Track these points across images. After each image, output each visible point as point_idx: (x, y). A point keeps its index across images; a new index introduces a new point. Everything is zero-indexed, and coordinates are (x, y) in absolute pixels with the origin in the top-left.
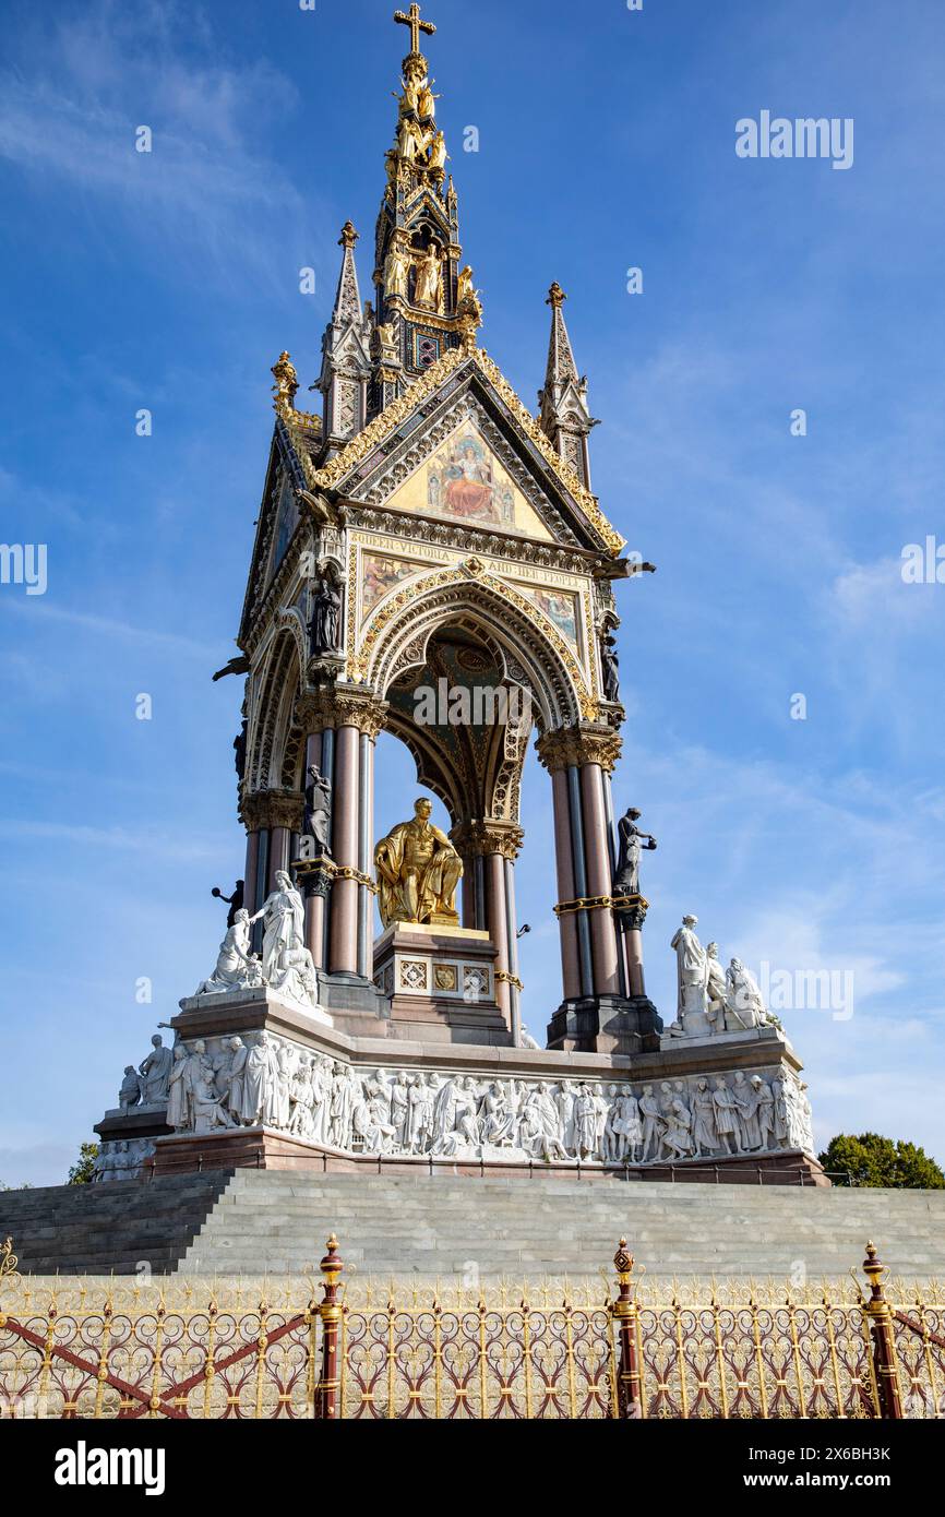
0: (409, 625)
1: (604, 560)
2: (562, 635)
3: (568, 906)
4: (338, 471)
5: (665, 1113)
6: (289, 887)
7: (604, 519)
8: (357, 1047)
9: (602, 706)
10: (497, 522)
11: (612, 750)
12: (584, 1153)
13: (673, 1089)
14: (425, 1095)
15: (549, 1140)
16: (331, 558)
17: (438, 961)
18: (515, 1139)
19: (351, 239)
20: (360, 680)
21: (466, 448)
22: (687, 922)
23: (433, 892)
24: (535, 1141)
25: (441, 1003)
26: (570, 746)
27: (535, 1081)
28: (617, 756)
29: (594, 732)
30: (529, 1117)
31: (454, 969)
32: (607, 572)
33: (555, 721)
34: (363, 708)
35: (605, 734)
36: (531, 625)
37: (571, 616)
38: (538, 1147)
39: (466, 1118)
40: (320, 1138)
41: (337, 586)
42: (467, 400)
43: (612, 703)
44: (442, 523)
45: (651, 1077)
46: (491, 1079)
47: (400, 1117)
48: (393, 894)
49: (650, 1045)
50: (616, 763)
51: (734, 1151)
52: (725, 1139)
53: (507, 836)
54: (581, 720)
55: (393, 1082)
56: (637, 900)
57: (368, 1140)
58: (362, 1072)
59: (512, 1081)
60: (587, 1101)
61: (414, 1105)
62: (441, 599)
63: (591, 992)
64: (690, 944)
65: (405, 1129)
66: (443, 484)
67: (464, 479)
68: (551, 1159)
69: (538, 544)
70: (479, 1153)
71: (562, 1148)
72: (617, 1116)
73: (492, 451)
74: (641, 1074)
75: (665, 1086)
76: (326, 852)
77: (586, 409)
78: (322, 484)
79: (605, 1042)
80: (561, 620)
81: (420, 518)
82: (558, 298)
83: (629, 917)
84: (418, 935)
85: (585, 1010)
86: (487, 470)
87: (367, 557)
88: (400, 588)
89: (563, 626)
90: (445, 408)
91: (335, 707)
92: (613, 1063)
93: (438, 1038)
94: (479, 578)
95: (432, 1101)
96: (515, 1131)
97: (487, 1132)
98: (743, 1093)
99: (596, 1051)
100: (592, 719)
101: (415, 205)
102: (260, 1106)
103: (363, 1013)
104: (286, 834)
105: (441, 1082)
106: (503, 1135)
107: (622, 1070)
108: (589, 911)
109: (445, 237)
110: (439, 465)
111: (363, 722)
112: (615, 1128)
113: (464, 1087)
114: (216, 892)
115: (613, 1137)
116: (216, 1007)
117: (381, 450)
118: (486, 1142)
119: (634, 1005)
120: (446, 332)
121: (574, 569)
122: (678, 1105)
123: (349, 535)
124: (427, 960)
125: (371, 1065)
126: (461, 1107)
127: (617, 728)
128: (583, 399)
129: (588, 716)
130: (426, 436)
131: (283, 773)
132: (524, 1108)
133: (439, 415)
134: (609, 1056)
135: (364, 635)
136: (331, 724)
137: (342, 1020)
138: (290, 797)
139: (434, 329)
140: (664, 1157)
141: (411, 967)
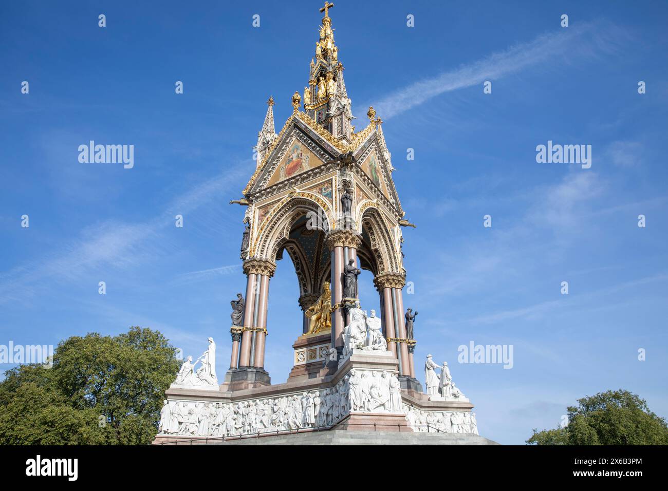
1: (341, 159)
2: (325, 200)
10: (304, 170)
12: (309, 425)
14: (253, 409)
15: (293, 421)
16: (248, 217)
17: (309, 348)
18: (282, 423)
20: (253, 256)
21: (294, 150)
24: (287, 422)
25: (308, 366)
29: (335, 233)
30: (288, 412)
31: (315, 350)
34: (254, 266)
37: (331, 189)
38: (288, 425)
42: (293, 132)
47: (244, 420)
55: (244, 407)
57: (230, 431)
59: (285, 397)
61: (247, 415)
62: (285, 210)
66: (285, 168)
67: (293, 161)
68: (293, 429)
71: (298, 424)
72: (325, 405)
73: (303, 144)
78: (244, 194)
80: (326, 194)
86: (301, 152)
87: (259, 210)
94: (295, 195)
95: (255, 412)
96: (282, 419)
105: (259, 403)
107: (326, 383)
112: (323, 411)
113: (268, 404)
121: (330, 170)
123: (253, 206)
124: (305, 349)
125: (237, 401)
126: (264, 412)
129: (333, 228)
130: (279, 155)
132: (286, 408)
134: (321, 378)
135: (255, 239)
137: (231, 388)
141: (300, 353)
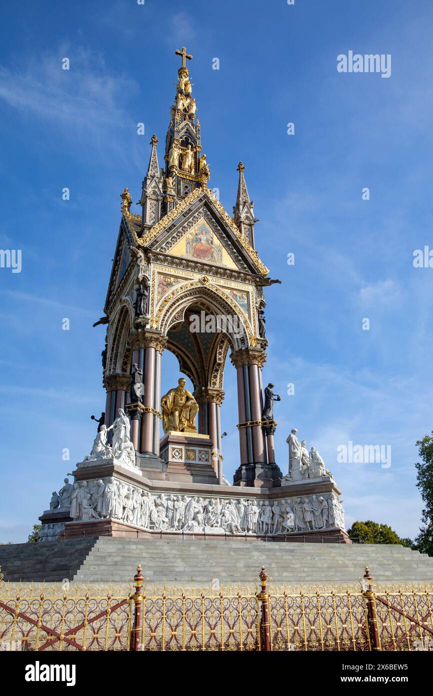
0: (177, 304)
1: (260, 278)
2: (242, 310)
3: (243, 425)
4: (148, 239)
5: (283, 513)
6: (124, 416)
7: (260, 261)
8: (152, 485)
9: (258, 340)
10: (215, 262)
11: (262, 358)
12: (248, 530)
13: (286, 503)
14: (181, 505)
15: (233, 524)
16: (144, 275)
17: (187, 448)
18: (219, 524)
19: (155, 142)
20: (156, 327)
21: (202, 231)
22: (293, 432)
23: (186, 418)
24: (228, 525)
25: (188, 466)
26: (245, 356)
27: (228, 499)
28: (265, 361)
29: (255, 351)
30: (225, 515)
31: (194, 451)
32: (261, 283)
33: (238, 346)
34: (157, 339)
35: (260, 352)
36: (229, 305)
37: (246, 301)
38: (229, 527)
39: (198, 515)
40: (136, 524)
41: (147, 287)
42: (203, 210)
43: (262, 339)
44: (192, 261)
45: (277, 498)
46: (209, 498)
47: (170, 514)
48: (169, 419)
49: (277, 484)
50: (264, 364)
51: (312, 529)
52: (308, 524)
53: (217, 395)
54: (249, 345)
55: (167, 500)
56: (272, 422)
57: (156, 524)
58: (154, 495)
59: (218, 499)
60: (250, 508)
61: (176, 509)
62: (191, 294)
63: (252, 461)
64: (294, 441)
65: (172, 520)
66: (192, 245)
67: (202, 243)
68: (234, 532)
69: (232, 271)
70: (204, 530)
71: (239, 528)
72: (263, 514)
73: (213, 231)
74: (273, 496)
75: (283, 501)
76: (140, 401)
77: (253, 216)
78: (141, 244)
79: (258, 483)
80: (241, 303)
81: (182, 259)
82: (242, 168)
83: (268, 429)
84: (179, 436)
85: (249, 469)
86: (211, 239)
87: (160, 275)
88: (173, 288)
89: (242, 306)
90: (194, 213)
91: (145, 339)
92: (261, 492)
93: (187, 481)
94: (207, 285)
95: (184, 508)
96: (219, 520)
97: (207, 521)
98: (316, 504)
99: (254, 486)
100: (254, 346)
101: (182, 129)
102: (110, 509)
103: (155, 470)
104: (123, 393)
105: (188, 500)
106: (214, 522)
107: (265, 495)
108: (252, 427)
109: (195, 142)
110: (191, 237)
111: (157, 345)
112: (262, 519)
113: (198, 502)
114: (93, 417)
115: (261, 523)
116: (92, 467)
117: (166, 230)
118: (207, 525)
119: (270, 467)
120: (195, 181)
121: (247, 282)
122: (288, 509)
123: (152, 266)
124: (183, 447)
125: (158, 492)
126: (196, 510)
127: (265, 349)
128: (252, 210)
129: (252, 344)
130: (185, 225)
131: (123, 367)
132: (223, 511)
133: (191, 216)
134: (260, 488)
135: (158, 308)
136: (143, 346)
137: (146, 473)
138: (125, 377)
139: (190, 180)
140: (282, 532)
141: (176, 450)
